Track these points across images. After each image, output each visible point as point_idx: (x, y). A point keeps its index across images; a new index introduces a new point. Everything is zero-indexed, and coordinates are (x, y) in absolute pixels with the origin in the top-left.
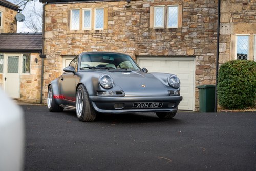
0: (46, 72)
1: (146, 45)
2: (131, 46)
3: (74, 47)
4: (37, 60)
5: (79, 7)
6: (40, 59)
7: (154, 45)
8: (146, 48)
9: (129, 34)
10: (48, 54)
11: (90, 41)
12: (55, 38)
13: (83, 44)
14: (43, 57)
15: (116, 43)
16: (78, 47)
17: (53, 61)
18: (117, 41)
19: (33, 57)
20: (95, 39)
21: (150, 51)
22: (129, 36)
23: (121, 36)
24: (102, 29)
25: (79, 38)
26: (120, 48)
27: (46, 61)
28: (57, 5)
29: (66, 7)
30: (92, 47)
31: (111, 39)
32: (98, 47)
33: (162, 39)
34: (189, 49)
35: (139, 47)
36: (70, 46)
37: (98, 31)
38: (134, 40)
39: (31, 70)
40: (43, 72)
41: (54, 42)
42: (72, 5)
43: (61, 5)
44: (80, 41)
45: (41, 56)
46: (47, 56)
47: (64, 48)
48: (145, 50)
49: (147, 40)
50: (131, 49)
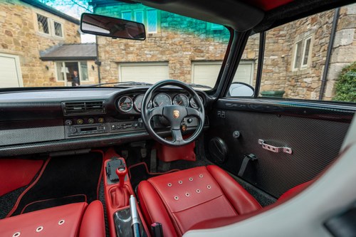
0: (103, 78)
1: (203, 49)
2: (186, 50)
3: (128, 53)
4: (93, 68)
5: (130, 9)
6: (96, 66)
7: (211, 48)
8: (202, 52)
9: (185, 36)
10: (103, 60)
11: (144, 46)
12: (108, 44)
13: (137, 49)
14: (99, 64)
15: (170, 48)
16: (132, 53)
17: (108, 68)
18: (171, 45)
19: (90, 64)
20: (149, 44)
21: (207, 55)
22: (185, 39)
23: (176, 40)
24: (156, 32)
25: (132, 44)
26: (175, 52)
27: (101, 68)
28: (107, 7)
29: (116, 10)
30: (146, 52)
31: (165, 43)
32: (152, 52)
33: (221, 41)
34: (250, 52)
35: (195, 51)
36: (123, 52)
37: (152, 35)
38: (190, 44)
39: (89, 77)
40: (100, 79)
41: (107, 48)
42: (123, 7)
43: (111, 7)
44: (133, 46)
45: (96, 63)
46: (102, 63)
47: (118, 54)
48: (202, 54)
49: (203, 43)
50: (187, 53)
